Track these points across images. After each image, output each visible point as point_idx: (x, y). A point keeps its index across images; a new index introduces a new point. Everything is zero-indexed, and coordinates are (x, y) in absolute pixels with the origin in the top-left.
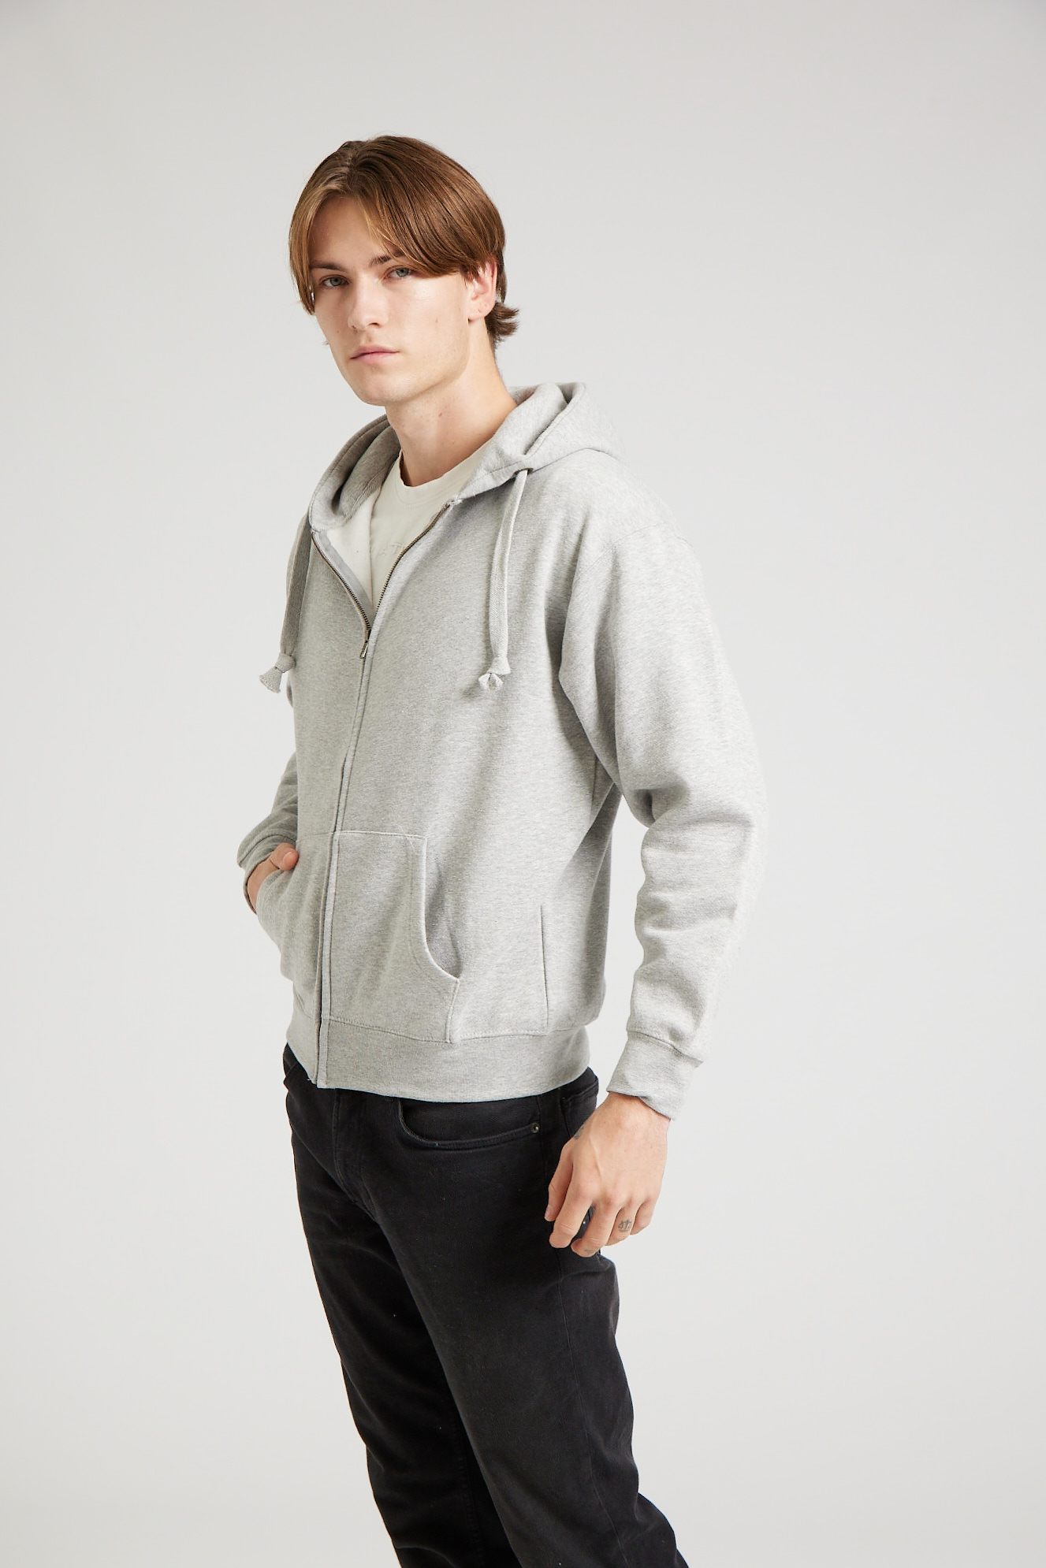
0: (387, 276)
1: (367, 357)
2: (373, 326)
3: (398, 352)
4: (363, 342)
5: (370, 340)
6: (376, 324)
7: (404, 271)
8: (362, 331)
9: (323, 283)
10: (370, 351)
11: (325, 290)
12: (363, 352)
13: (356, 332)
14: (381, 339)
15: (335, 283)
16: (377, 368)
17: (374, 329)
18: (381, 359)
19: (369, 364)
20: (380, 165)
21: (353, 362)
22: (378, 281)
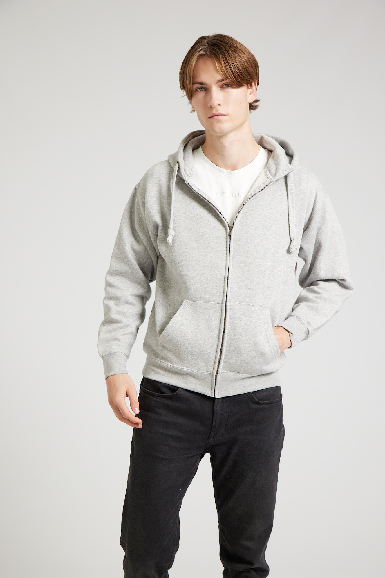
0: (222, 87)
1: (215, 117)
2: (218, 105)
3: (227, 115)
4: (214, 112)
5: (217, 111)
6: (219, 105)
7: (228, 85)
8: (214, 108)
9: (197, 90)
10: (217, 115)
11: (198, 92)
12: (214, 115)
13: (211, 107)
14: (221, 110)
15: (201, 90)
16: (219, 121)
17: (218, 107)
18: (221, 118)
19: (216, 120)
20: (219, 44)
21: (210, 119)
22: (219, 89)
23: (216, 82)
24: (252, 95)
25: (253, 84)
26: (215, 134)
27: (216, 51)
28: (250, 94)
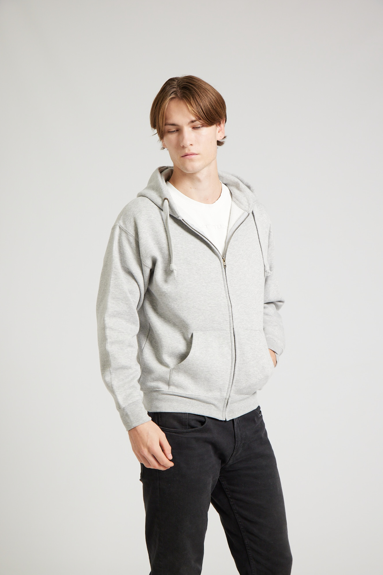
0: (193, 128)
1: (188, 156)
3: (198, 154)
4: (187, 151)
5: (189, 150)
8: (186, 147)
9: (169, 131)
10: (190, 154)
12: (186, 154)
13: (184, 148)
14: (193, 150)
16: (191, 160)
17: (191, 146)
18: (193, 157)
19: (189, 159)
20: (190, 88)
21: (182, 158)
22: (191, 129)
23: (188, 123)
24: (221, 133)
25: (222, 122)
26: (188, 172)
27: (186, 94)
28: (219, 132)
